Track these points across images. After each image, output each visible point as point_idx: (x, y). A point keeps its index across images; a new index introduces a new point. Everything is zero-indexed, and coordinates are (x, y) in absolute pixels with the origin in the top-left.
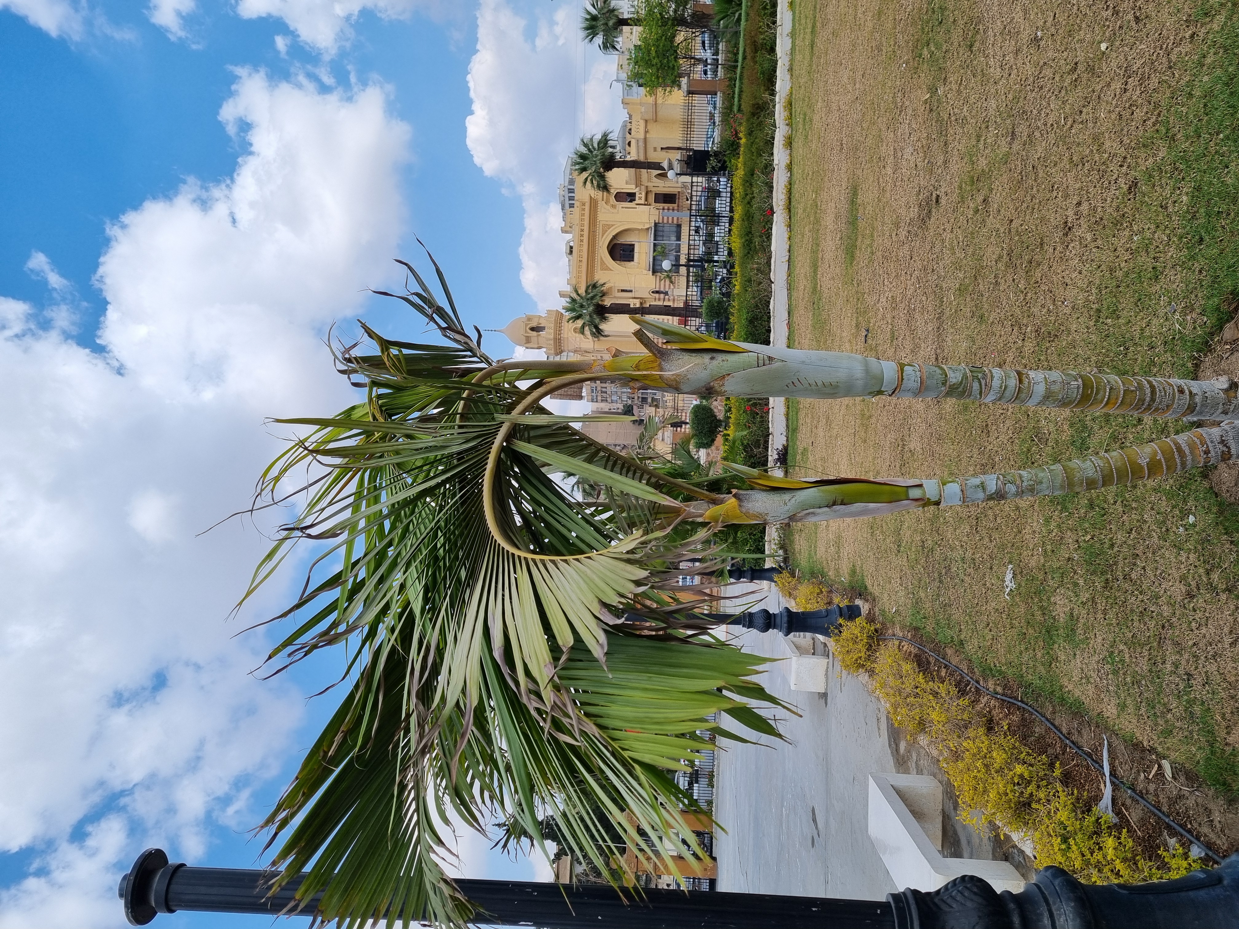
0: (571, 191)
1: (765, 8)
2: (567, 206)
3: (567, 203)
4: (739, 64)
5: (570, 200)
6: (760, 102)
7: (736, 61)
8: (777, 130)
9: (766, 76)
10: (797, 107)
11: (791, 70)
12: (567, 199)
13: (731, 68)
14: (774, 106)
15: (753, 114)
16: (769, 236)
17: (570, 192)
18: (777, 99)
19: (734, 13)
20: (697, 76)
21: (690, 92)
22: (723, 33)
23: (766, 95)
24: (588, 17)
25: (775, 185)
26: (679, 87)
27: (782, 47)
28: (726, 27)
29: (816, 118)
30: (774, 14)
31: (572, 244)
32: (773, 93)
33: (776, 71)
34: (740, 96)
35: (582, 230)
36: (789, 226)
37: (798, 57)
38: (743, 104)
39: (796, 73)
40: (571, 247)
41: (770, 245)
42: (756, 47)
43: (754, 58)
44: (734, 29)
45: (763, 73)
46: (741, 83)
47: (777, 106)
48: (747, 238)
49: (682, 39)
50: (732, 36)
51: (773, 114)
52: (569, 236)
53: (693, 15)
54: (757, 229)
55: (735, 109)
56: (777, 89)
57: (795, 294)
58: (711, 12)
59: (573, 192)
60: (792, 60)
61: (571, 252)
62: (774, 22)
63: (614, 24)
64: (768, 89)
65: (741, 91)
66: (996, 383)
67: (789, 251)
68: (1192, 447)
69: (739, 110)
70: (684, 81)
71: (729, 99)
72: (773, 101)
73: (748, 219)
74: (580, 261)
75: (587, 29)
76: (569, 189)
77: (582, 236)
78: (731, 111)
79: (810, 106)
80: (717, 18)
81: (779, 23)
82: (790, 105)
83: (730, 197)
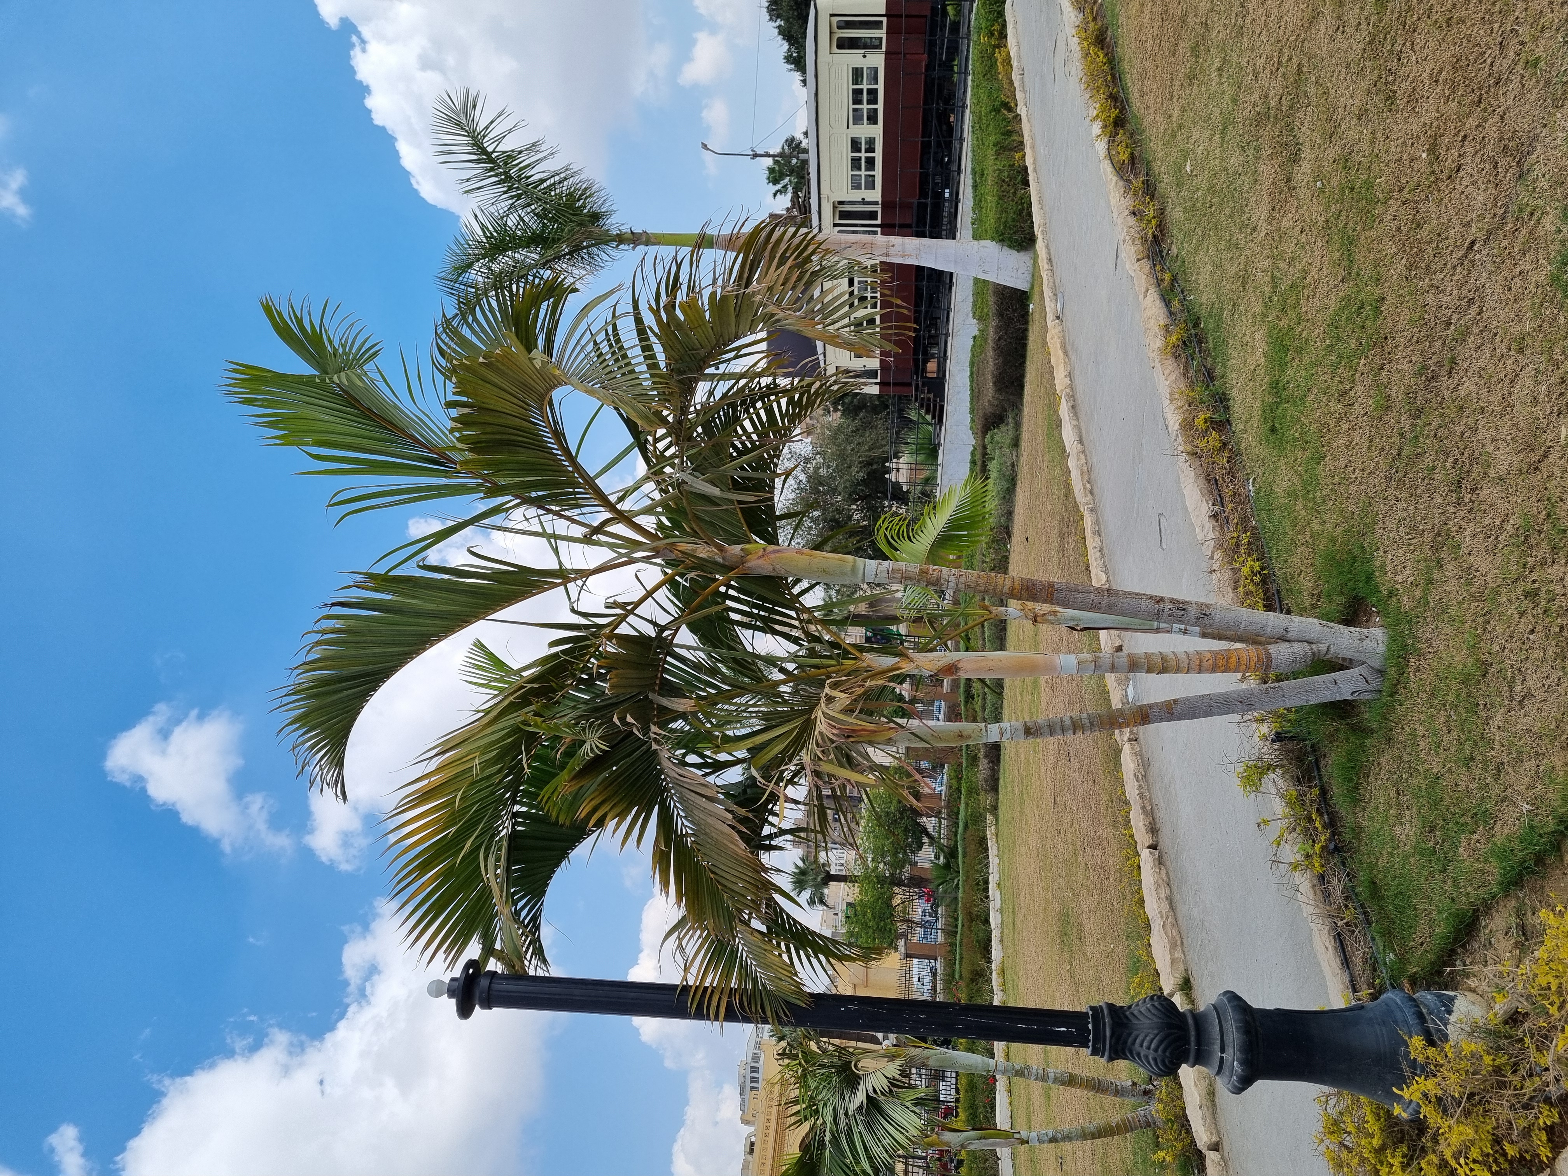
0: (754, 1070)
1: (978, 884)
2: (747, 1089)
3: (748, 1085)
4: (959, 930)
5: (752, 1082)
6: (978, 969)
7: (956, 926)
8: (995, 996)
9: (982, 945)
10: (1008, 973)
11: (1001, 941)
12: (748, 1080)
13: (950, 932)
14: (991, 973)
15: (972, 980)
16: (993, 1107)
17: (752, 1072)
18: (993, 966)
19: (953, 880)
20: (915, 939)
21: (908, 956)
22: (943, 898)
23: (983, 962)
24: (797, 871)
25: (996, 1052)
26: (896, 949)
27: (995, 920)
28: (945, 892)
29: (1020, 984)
30: (986, 890)
31: (753, 1139)
32: (989, 961)
33: (990, 941)
34: (961, 961)
35: (768, 1121)
36: (1010, 1091)
37: (1006, 931)
38: (963, 970)
39: (1005, 944)
40: (752, 1144)
41: (994, 1117)
42: (971, 918)
43: (970, 927)
44: (953, 895)
45: (978, 942)
46: (961, 949)
47: (994, 974)
48: (971, 1111)
49: (899, 902)
50: (951, 901)
51: (990, 981)
52: (751, 1129)
53: (911, 879)
54: (981, 1101)
55: (957, 976)
56: (993, 958)
57: (1018, 1162)
58: (930, 877)
59: (757, 1072)
60: (1002, 933)
61: (752, 1151)
62: (987, 897)
63: (822, 879)
64: (984, 957)
65: (961, 958)
66: (1034, 1071)
67: (1011, 1117)
68: (1133, 1118)
69: (961, 977)
70: (901, 943)
71: (950, 964)
72: (990, 968)
73: (971, 1090)
74: (764, 1164)
75: (794, 882)
76: (752, 1067)
77: (768, 1128)
78: (953, 977)
79: (1016, 973)
80: (936, 883)
81: (991, 898)
82: (1003, 972)
83: (956, 1078)
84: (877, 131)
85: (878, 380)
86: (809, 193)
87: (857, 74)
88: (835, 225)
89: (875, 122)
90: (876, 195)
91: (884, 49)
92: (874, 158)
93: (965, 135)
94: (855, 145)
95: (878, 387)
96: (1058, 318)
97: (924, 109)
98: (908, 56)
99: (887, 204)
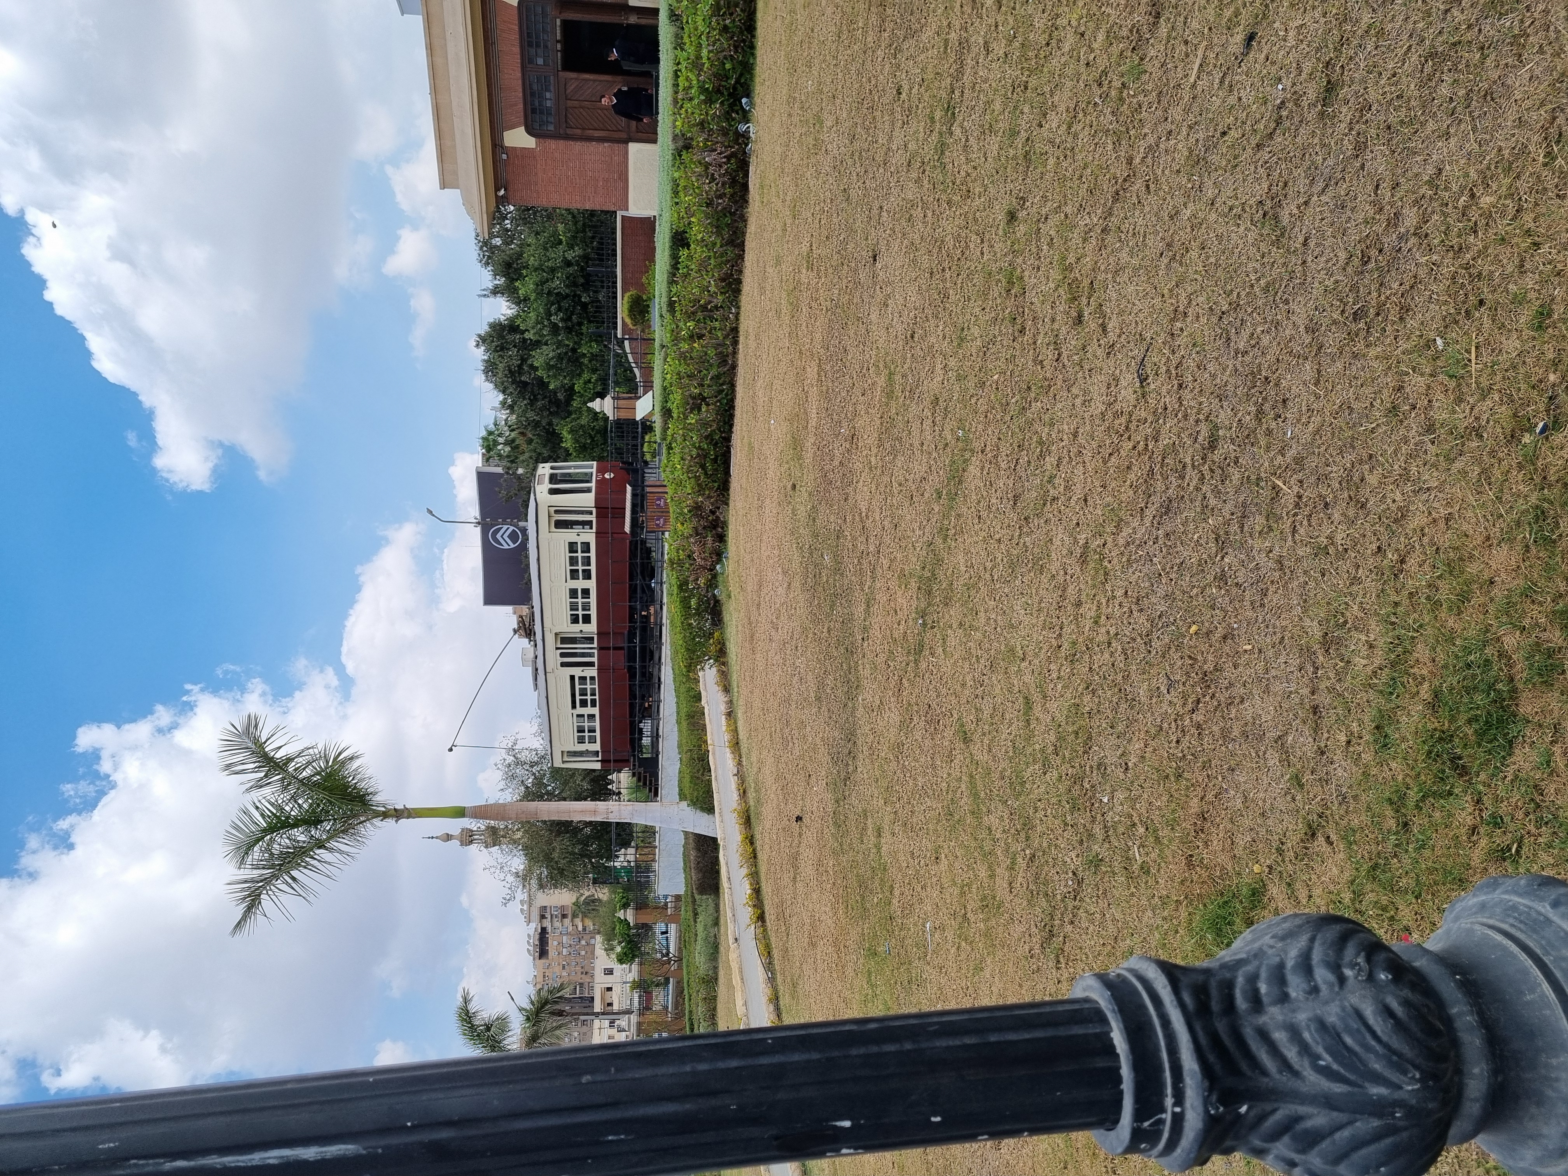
84: (591, 585)
85: (600, 758)
86: (533, 621)
87: (572, 547)
88: (557, 649)
89: (589, 578)
90: (592, 628)
91: (594, 530)
92: (589, 603)
93: (664, 621)
94: (573, 593)
95: (599, 764)
96: (736, 939)
97: (630, 563)
98: (615, 535)
99: (602, 633)
